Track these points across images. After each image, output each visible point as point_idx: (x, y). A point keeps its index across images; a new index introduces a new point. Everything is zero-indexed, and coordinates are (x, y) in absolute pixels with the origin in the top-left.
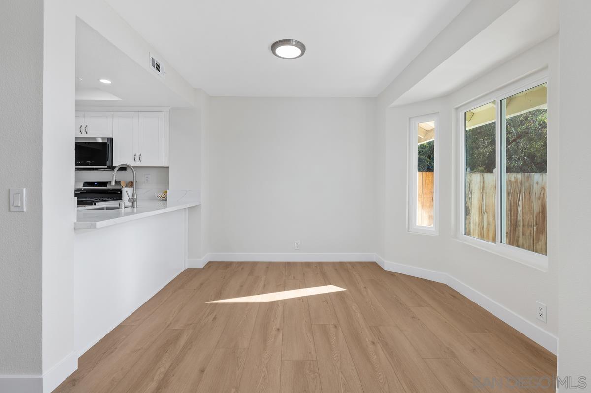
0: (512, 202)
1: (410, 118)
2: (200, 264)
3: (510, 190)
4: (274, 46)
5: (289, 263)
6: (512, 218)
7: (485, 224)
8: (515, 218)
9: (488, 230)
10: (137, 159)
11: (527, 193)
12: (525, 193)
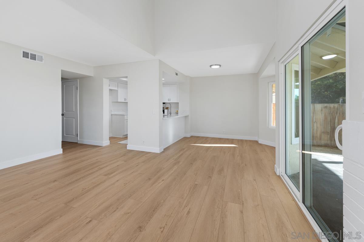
0: (332, 117)
1: (268, 82)
2: (189, 136)
3: (330, 112)
4: (211, 66)
5: (220, 138)
6: (332, 125)
7: (315, 128)
8: (333, 125)
9: (317, 131)
10: (169, 100)
11: (341, 114)
12: (339, 113)
